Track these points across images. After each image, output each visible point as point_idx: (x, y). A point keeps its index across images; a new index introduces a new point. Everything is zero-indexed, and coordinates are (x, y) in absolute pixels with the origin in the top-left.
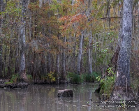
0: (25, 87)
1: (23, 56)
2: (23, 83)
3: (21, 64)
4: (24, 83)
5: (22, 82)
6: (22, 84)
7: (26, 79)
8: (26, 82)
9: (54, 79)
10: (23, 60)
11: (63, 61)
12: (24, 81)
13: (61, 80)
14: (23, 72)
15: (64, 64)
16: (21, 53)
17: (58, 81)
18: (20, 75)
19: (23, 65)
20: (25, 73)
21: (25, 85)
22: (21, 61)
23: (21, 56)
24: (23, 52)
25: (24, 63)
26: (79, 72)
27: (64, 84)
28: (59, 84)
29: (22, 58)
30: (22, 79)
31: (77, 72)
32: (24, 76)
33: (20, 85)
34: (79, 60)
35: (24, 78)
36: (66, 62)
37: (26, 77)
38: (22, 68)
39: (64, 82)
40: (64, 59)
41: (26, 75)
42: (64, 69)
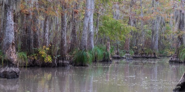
0: (15, 76)
1: (10, 16)
2: (11, 68)
3: (7, 30)
4: (13, 69)
5: (10, 66)
6: (8, 69)
7: (15, 60)
8: (15, 66)
9: (49, 59)
10: (11, 23)
11: (62, 29)
12: (13, 64)
13: (60, 61)
14: (9, 46)
15: (64, 34)
16: (6, 11)
17: (56, 62)
18: (5, 53)
19: (11, 34)
20: (13, 48)
21: (15, 72)
22: (6, 26)
23: (6, 17)
24: (9, 7)
25: (11, 30)
26: (85, 46)
27: (64, 66)
28: (57, 67)
29: (8, 19)
30: (9, 61)
31: (82, 47)
32: (12, 55)
33: (4, 71)
34: (86, 28)
35: (12, 57)
36: (67, 31)
37: (15, 57)
38: (8, 39)
39: (64, 63)
40: (64, 26)
41: (15, 53)
42: (65, 41)
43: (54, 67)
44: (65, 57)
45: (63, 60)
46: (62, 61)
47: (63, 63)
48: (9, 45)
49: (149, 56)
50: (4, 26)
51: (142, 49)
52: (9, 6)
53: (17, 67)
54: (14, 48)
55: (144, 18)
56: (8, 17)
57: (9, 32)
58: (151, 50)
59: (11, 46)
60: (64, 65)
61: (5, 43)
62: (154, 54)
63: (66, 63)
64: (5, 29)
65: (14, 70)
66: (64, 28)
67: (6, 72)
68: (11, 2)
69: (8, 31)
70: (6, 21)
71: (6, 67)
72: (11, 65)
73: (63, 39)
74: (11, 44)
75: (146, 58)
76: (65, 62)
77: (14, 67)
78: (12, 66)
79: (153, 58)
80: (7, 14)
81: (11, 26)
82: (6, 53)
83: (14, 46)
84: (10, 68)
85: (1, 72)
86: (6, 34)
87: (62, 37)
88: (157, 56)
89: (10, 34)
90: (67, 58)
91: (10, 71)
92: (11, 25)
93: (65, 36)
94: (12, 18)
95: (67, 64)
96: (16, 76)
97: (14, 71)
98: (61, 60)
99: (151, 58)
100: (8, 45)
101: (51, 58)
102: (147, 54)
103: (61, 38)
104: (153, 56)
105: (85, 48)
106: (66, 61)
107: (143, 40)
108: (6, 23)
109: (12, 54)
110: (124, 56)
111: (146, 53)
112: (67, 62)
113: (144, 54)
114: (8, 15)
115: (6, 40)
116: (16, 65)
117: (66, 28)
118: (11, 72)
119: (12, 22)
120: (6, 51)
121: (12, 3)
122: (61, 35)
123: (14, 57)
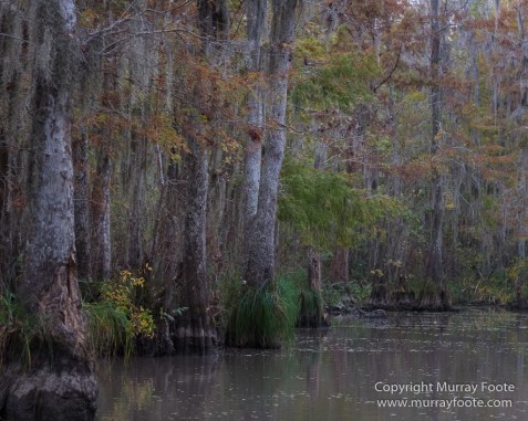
1: (61, 136)
2: (65, 377)
3: (44, 203)
4: (75, 381)
5: (57, 369)
6: (51, 382)
7: (81, 339)
10: (61, 168)
12: (75, 359)
13: (182, 330)
14: (56, 276)
15: (198, 224)
16: (43, 113)
17: (167, 334)
18: (38, 305)
19: (62, 218)
20: (68, 285)
21: (83, 395)
22: (42, 183)
23: (41, 140)
24: (55, 96)
25: (63, 201)
26: (267, 271)
27: (200, 350)
28: (173, 355)
29: (49, 151)
30: (55, 344)
31: (255, 274)
32: (69, 314)
33: (32, 393)
34: (269, 201)
35: (66, 327)
36: (208, 211)
37: (79, 323)
38: (51, 242)
39: (200, 339)
40: (199, 190)
41: (79, 307)
42: (200, 251)
43: (162, 354)
44: (203, 315)
45: (195, 325)
46: (189, 332)
47: (193, 339)
48: (53, 271)
49: (426, 302)
50: (30, 181)
51: (401, 279)
52: (55, 93)
53: (88, 371)
54: (72, 283)
55: (407, 169)
56: (49, 141)
57: (55, 210)
58: (430, 280)
59: (61, 275)
60: (197, 348)
61: (37, 261)
62: (443, 295)
63: (206, 338)
64: (35, 196)
65: (78, 388)
66: (196, 200)
67: (42, 394)
68: (63, 72)
69: (50, 207)
70: (41, 162)
71: (42, 373)
72: (65, 361)
73: (195, 243)
74: (61, 264)
75: (414, 309)
76: (203, 333)
77: (78, 371)
78: (70, 369)
79: (439, 310)
80: (47, 126)
81: (63, 185)
82: (43, 306)
83: (71, 276)
84: (59, 375)
85: (19, 396)
86: (41, 218)
87: (192, 234)
88: (450, 302)
89: (56, 221)
90: (208, 318)
91: (60, 392)
92: (65, 178)
93: (200, 231)
94: (66, 148)
95: (211, 343)
96: (85, 411)
97: (77, 392)
98: (186, 327)
99: (430, 309)
100: (49, 267)
101: (151, 321)
102: (417, 296)
103: (188, 238)
104: (438, 302)
105: (265, 277)
106: (206, 331)
107: (403, 246)
108: (40, 169)
109: (65, 312)
110: (340, 305)
111: (412, 294)
112: (211, 335)
113: (407, 296)
114: (48, 133)
115: (40, 246)
116: (86, 363)
117: (205, 197)
118: (66, 397)
119: (67, 165)
120: (40, 297)
121: (69, 76)
122: (187, 225)
123: (76, 326)
